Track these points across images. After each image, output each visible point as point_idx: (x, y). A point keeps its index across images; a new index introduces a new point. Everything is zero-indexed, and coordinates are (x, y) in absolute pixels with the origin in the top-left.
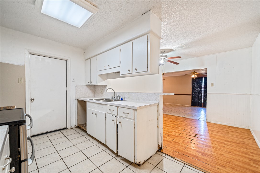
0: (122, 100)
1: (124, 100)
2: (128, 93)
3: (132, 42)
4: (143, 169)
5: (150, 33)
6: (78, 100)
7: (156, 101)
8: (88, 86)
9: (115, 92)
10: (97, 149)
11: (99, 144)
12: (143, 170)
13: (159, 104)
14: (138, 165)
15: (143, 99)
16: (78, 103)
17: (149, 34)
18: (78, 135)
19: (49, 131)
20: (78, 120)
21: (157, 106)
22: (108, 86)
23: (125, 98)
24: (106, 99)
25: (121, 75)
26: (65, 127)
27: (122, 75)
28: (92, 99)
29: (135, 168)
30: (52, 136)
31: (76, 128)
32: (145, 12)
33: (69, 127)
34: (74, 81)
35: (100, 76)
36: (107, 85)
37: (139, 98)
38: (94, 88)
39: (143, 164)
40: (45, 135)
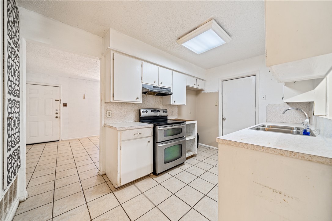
34: (264, 99)
35: (288, 87)
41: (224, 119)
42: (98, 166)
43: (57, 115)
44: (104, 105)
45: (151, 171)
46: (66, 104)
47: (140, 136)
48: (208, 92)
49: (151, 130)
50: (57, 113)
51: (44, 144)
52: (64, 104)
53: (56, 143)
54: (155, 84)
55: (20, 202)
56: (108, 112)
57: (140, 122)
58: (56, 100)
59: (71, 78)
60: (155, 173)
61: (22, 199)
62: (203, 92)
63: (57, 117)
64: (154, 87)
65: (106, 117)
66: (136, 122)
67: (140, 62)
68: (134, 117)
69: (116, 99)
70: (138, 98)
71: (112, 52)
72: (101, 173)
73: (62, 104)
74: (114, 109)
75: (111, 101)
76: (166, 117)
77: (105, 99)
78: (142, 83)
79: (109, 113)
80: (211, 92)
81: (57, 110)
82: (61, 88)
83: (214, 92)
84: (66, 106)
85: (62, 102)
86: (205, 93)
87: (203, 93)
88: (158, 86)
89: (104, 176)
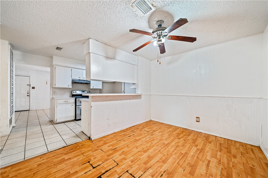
42: (49, 117)
43: (28, 94)
44: (52, 89)
45: (73, 118)
46: (34, 87)
47: (67, 102)
49: (74, 100)
50: (28, 93)
51: (20, 112)
52: (33, 87)
53: (28, 112)
54: (80, 78)
55: (13, 127)
57: (72, 97)
58: (27, 85)
59: (37, 71)
60: (76, 120)
61: (14, 126)
63: (28, 96)
64: (79, 80)
65: (53, 94)
66: (70, 97)
67: (70, 69)
68: (69, 95)
69: (57, 86)
70: (69, 86)
71: (54, 66)
72: (50, 120)
73: (31, 88)
74: (57, 91)
75: (54, 87)
77: (52, 86)
78: (72, 78)
79: (55, 92)
81: (28, 91)
82: (31, 77)
84: (34, 88)
85: (32, 86)
88: (82, 79)
89: (52, 122)
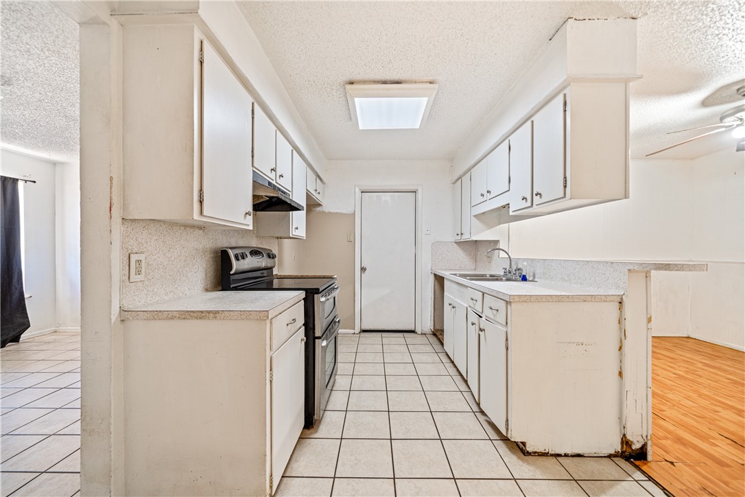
0: (524, 279)
1: (533, 281)
2: (542, 261)
3: (532, 122)
4: (529, 463)
5: (569, 85)
6: (435, 274)
7: (618, 287)
8: (458, 243)
9: (512, 257)
10: (449, 382)
11: (459, 377)
12: (527, 466)
13: (624, 297)
14: (522, 452)
15: (580, 281)
16: (435, 281)
17: (568, 88)
18: (429, 349)
19: (386, 328)
20: (434, 317)
21: (617, 304)
22: (501, 242)
23: (537, 276)
24: (491, 276)
25: (511, 213)
26: (413, 328)
27: (513, 211)
28: (455, 275)
29: (509, 452)
30: (388, 338)
31: (432, 336)
32: (553, 32)
33: (419, 330)
34: (428, 233)
35: (477, 219)
36: (498, 241)
37: (568, 276)
38: (473, 247)
39: (539, 455)
40: (379, 334)
41: (363, 269)
44: (118, 229)
47: (293, 327)
48: (332, 211)
49: (303, 308)
54: (272, 175)
56: (134, 258)
62: (318, 209)
64: (269, 183)
65: (126, 280)
66: (207, 290)
68: (203, 275)
74: (153, 248)
76: (270, 269)
77: (122, 207)
78: (253, 166)
80: (339, 211)
83: (344, 211)
86: (324, 212)
87: (320, 212)
88: (274, 182)
